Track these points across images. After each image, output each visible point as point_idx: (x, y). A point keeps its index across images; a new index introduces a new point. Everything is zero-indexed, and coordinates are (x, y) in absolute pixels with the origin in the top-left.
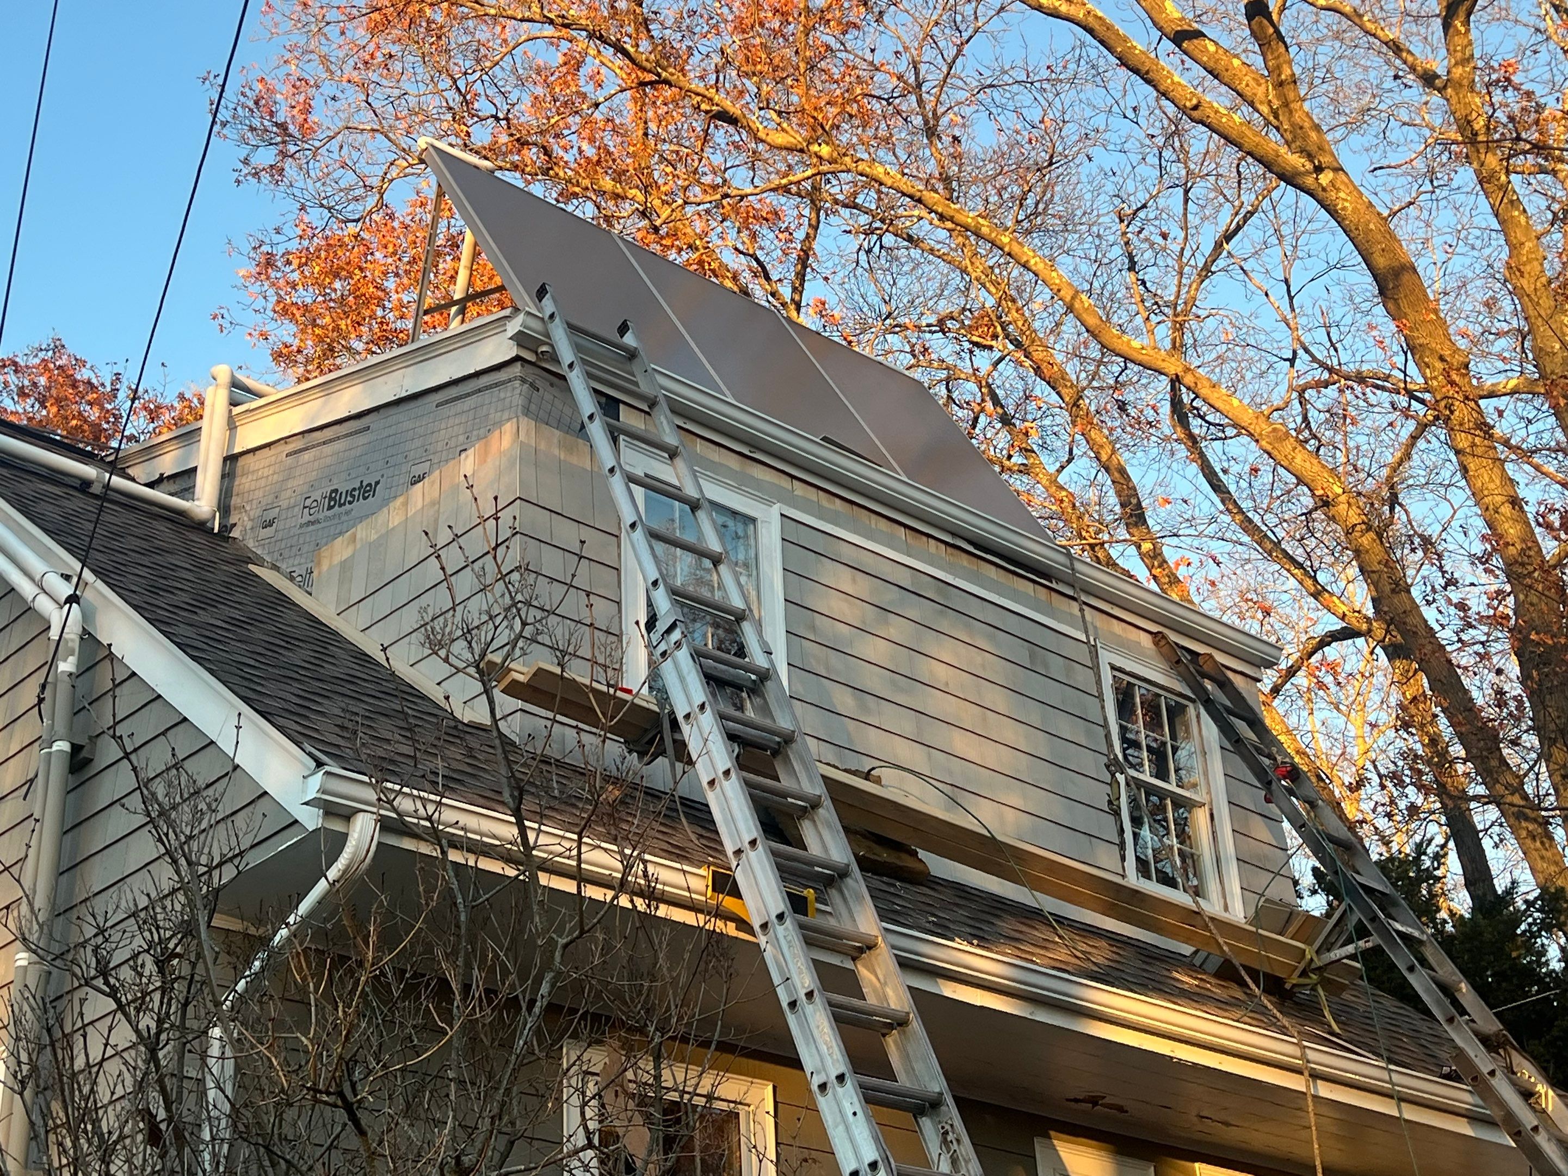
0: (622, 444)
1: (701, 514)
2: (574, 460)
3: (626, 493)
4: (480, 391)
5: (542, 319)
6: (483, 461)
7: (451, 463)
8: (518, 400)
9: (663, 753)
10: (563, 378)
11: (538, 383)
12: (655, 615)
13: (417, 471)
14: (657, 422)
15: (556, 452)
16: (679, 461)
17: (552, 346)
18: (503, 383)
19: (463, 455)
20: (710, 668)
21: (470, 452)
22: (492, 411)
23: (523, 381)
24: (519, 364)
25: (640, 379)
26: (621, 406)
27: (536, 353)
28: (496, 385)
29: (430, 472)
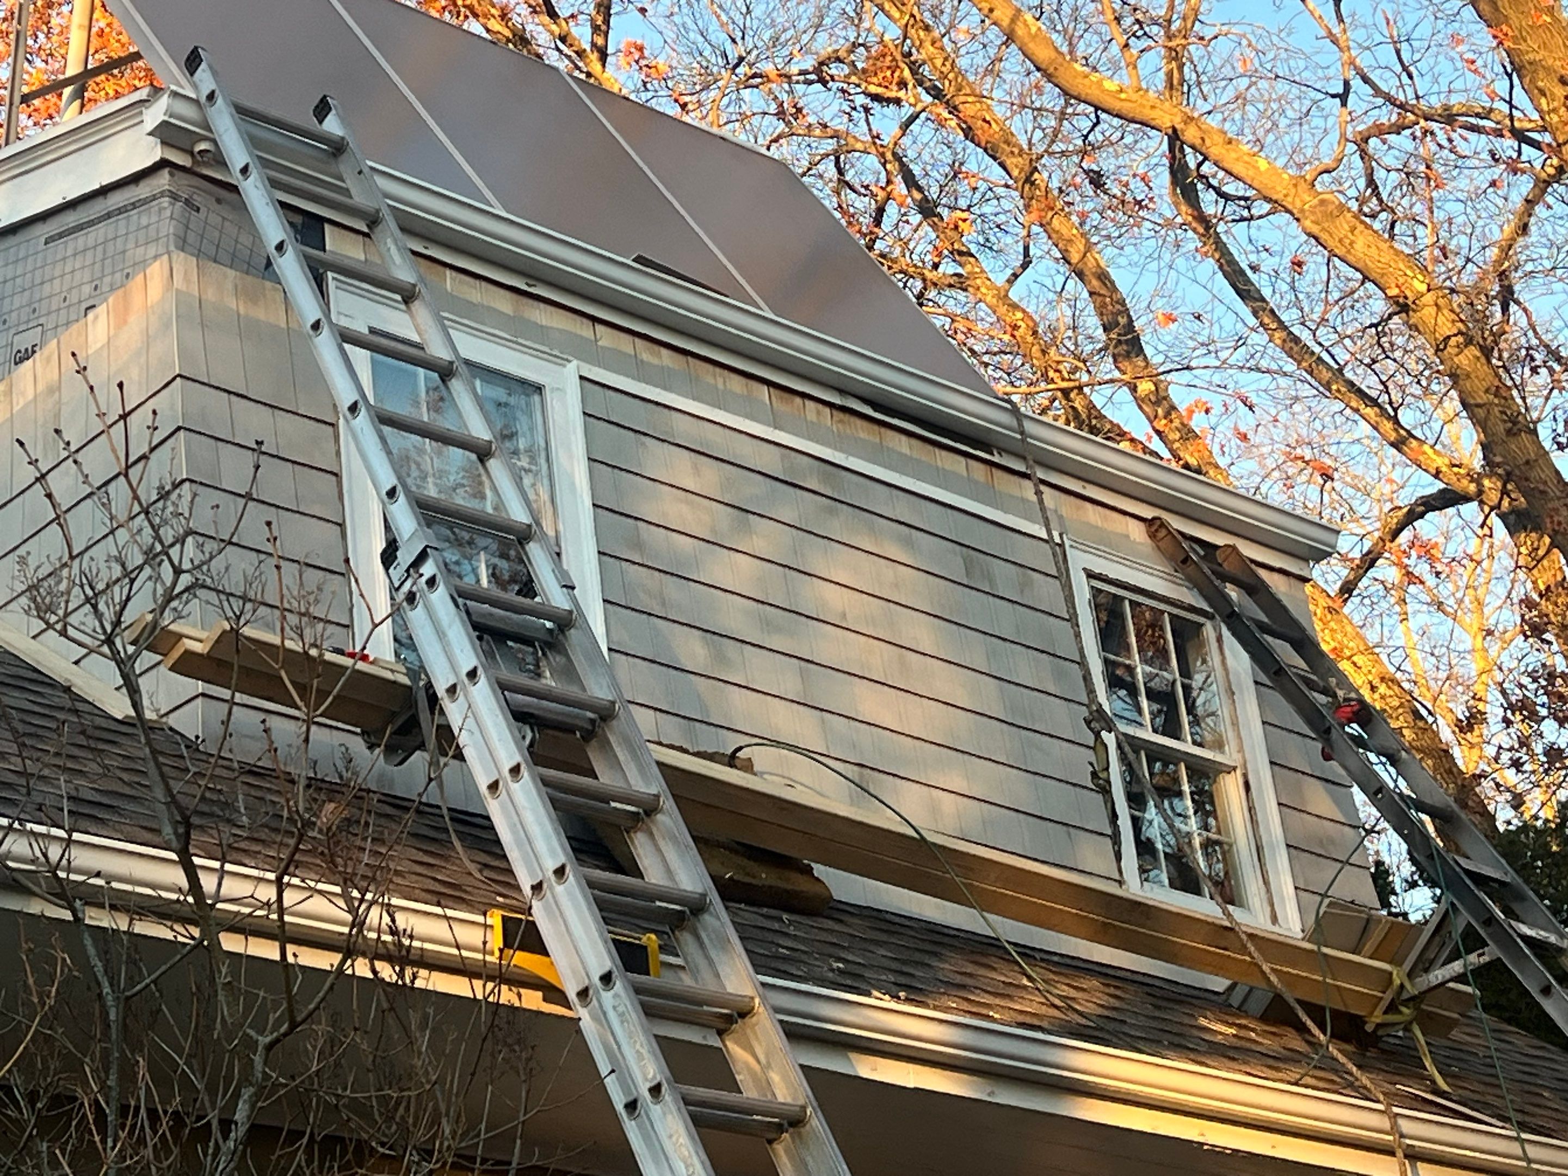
0: (332, 285)
1: (456, 385)
2: (260, 313)
3: (340, 360)
4: (109, 216)
5: (196, 102)
6: (122, 322)
7: (75, 327)
8: (168, 228)
9: (422, 746)
10: (234, 189)
11: (198, 200)
12: (395, 541)
13: (22, 342)
14: (383, 249)
15: (232, 303)
16: (417, 306)
17: (214, 142)
18: (145, 202)
19: (91, 315)
20: (483, 615)
21: (101, 310)
22: (131, 245)
23: (174, 197)
24: (165, 173)
25: (350, 183)
26: (327, 227)
27: (192, 154)
28: (134, 206)
29: (43, 344)
